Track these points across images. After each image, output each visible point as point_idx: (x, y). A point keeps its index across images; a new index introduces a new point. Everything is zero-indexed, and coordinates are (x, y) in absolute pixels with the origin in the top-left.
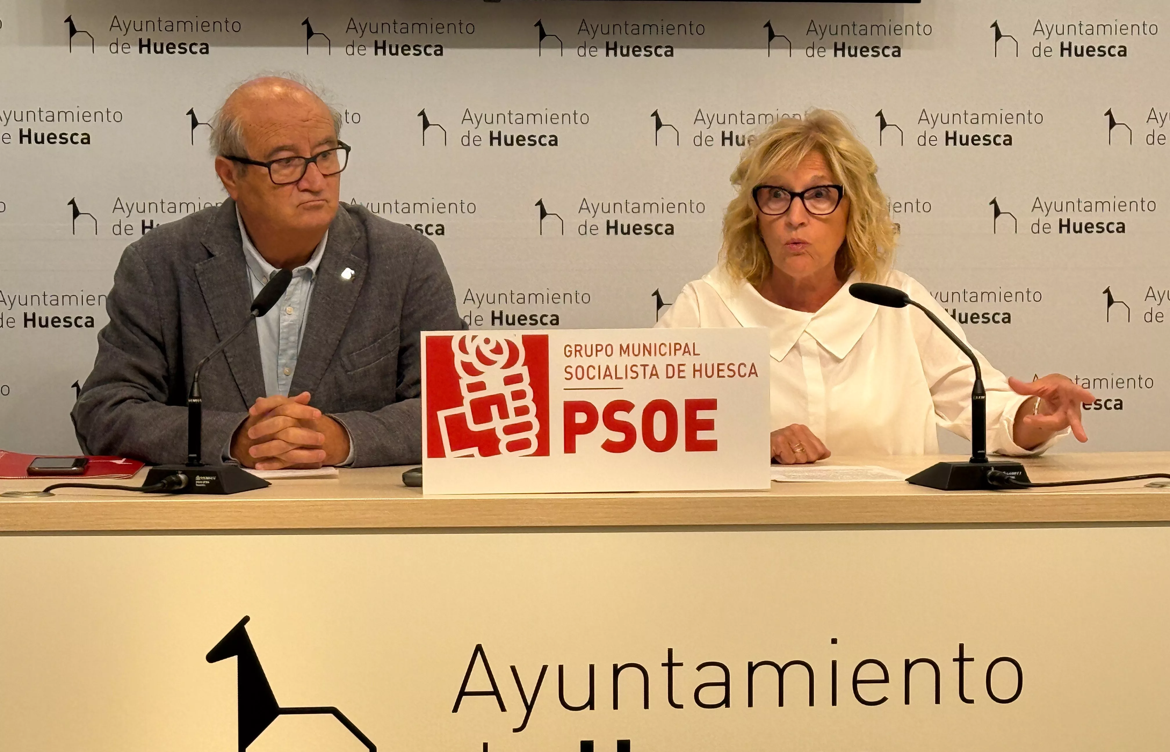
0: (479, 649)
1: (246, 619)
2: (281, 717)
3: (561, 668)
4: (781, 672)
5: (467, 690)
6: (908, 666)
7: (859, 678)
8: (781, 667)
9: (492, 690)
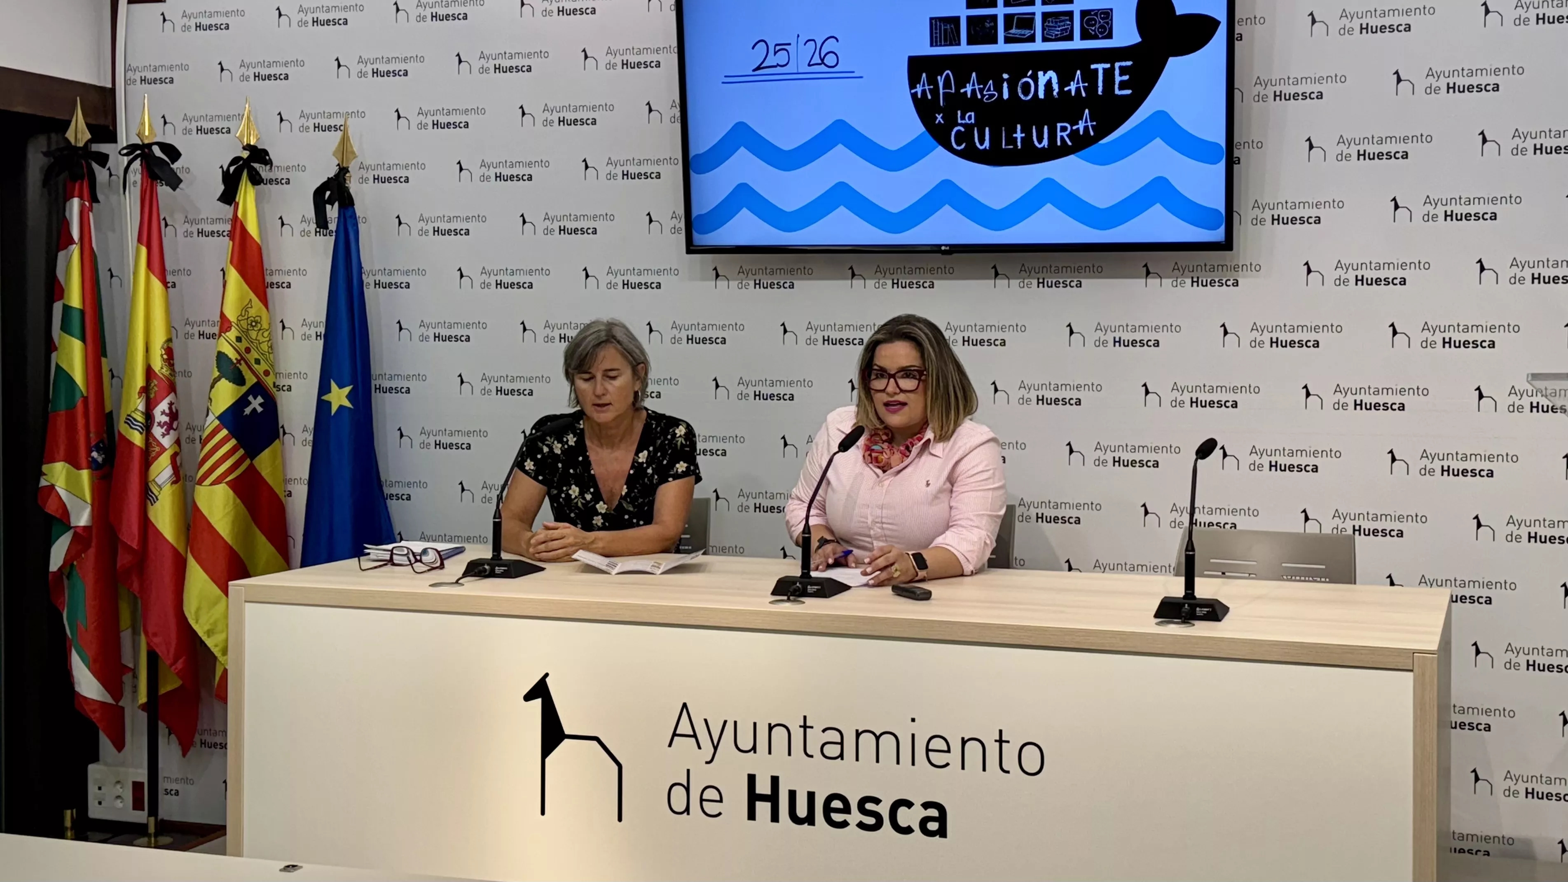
0: (685, 705)
1: (547, 675)
2: (566, 741)
3: (735, 723)
4: (878, 738)
5: (678, 732)
6: (964, 742)
7: (930, 747)
8: (878, 734)
9: (692, 733)
